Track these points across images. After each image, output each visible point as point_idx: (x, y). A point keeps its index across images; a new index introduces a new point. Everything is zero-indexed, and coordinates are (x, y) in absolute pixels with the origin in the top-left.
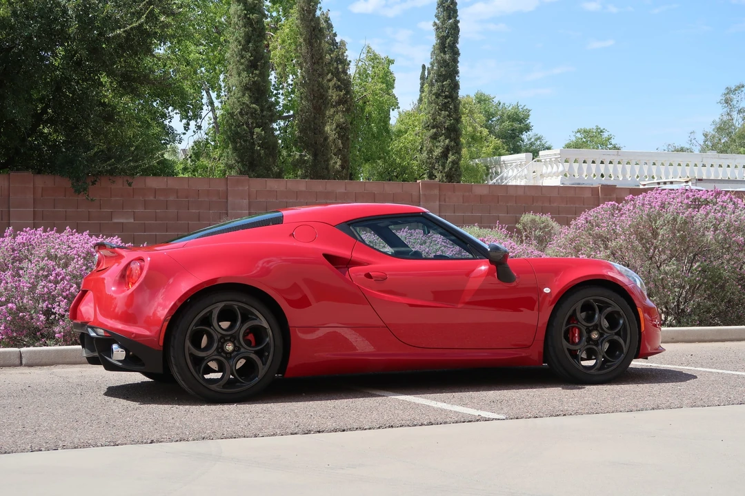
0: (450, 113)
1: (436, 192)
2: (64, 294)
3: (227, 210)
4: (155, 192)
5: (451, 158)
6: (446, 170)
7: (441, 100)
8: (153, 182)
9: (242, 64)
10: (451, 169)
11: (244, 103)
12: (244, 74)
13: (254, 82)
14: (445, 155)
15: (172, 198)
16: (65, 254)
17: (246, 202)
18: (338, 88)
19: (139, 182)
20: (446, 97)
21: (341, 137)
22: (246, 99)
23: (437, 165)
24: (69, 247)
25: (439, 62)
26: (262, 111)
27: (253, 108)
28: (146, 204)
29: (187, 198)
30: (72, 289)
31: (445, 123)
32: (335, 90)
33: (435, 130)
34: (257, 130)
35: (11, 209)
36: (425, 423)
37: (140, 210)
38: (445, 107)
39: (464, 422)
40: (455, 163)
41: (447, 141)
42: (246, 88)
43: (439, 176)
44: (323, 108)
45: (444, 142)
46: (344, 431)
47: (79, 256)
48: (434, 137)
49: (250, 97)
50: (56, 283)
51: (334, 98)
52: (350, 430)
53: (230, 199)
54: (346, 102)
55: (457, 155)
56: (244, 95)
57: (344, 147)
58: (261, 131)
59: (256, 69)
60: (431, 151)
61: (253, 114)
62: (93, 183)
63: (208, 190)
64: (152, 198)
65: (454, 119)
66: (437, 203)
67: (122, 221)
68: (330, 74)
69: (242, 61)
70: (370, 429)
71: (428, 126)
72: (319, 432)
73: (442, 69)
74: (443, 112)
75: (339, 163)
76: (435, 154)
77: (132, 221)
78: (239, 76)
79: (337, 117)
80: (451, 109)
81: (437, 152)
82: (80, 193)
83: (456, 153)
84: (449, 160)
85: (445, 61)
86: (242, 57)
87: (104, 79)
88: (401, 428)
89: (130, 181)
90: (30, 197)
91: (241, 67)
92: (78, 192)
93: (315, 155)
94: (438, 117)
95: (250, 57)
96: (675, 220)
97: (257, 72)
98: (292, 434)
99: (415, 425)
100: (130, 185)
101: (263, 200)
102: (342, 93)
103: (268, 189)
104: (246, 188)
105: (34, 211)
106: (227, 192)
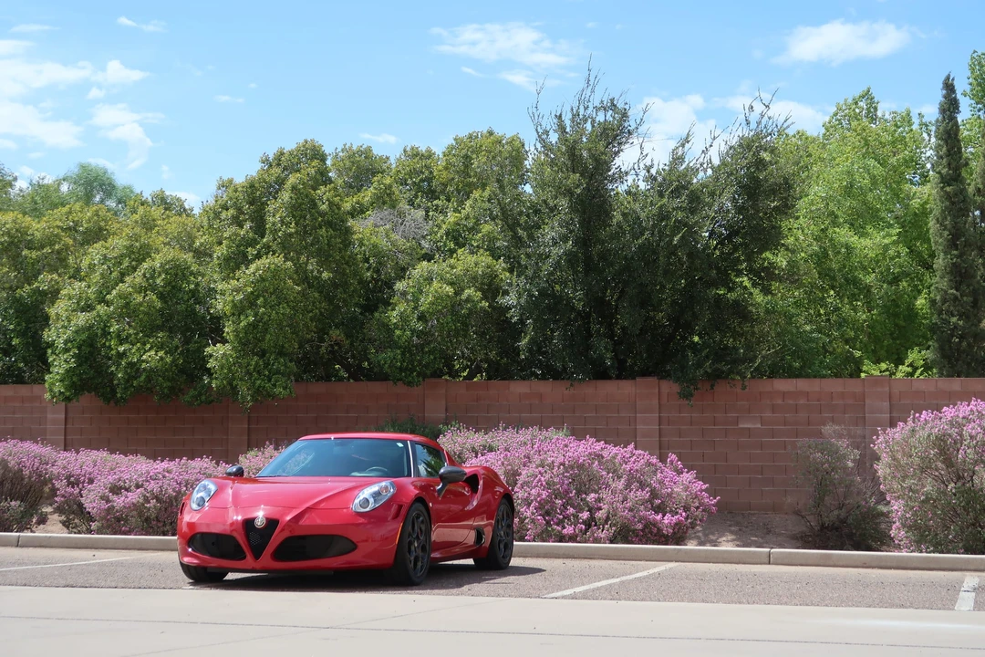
3: (865, 415)
4: (784, 395)
8: (782, 385)
9: (940, 245)
11: (942, 289)
12: (942, 255)
13: (953, 264)
15: (802, 401)
17: (886, 404)
22: (944, 285)
27: (952, 294)
28: (774, 409)
29: (818, 401)
37: (768, 414)
49: (951, 281)
53: (867, 401)
62: (712, 388)
63: (843, 392)
64: (780, 402)
67: (749, 426)
69: (940, 241)
77: (760, 426)
90: (655, 402)
91: (945, 249)
95: (949, 236)
97: (955, 252)
100: (744, 389)
101: (908, 402)
103: (913, 389)
104: (887, 389)
105: (660, 417)
106: (864, 395)
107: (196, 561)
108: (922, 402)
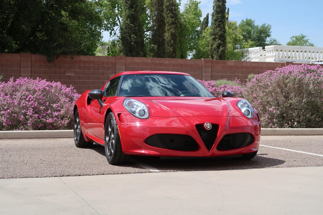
0: (221, 29)
1: (210, 64)
2: (32, 106)
3: (116, 71)
4: (84, 62)
5: (221, 49)
6: (219, 54)
7: (217, 23)
8: (83, 58)
9: (126, 6)
10: (221, 54)
11: (127, 24)
12: (127, 11)
13: (132, 14)
14: (218, 47)
15: (92, 65)
16: (34, 89)
17: (124, 67)
18: (172, 17)
19: (77, 58)
20: (219, 22)
21: (173, 39)
22: (128, 22)
23: (215, 52)
24: (36, 86)
25: (217, 6)
26: (135, 27)
27: (131, 26)
28: (80, 68)
29: (98, 65)
30: (35, 104)
31: (219, 33)
32: (171, 18)
33: (214, 36)
34: (133, 35)
35: (21, 69)
36: (120, 173)
37: (77, 70)
38: (219, 26)
39: (139, 173)
40: (223, 51)
41: (219, 41)
42: (128, 17)
43: (215, 57)
44: (162, 26)
45: (218, 42)
46: (80, 176)
47: (40, 90)
48: (214, 39)
49: (130, 21)
50: (29, 101)
51: (170, 21)
52: (83, 175)
53: (117, 66)
54: (175, 23)
55: (224, 48)
56: (127, 20)
57: (174, 43)
58: (134, 36)
59: (133, 8)
60: (212, 46)
61: (131, 28)
62: (57, 58)
63: (107, 62)
64: (83, 65)
65: (223, 31)
66: (210, 69)
67: (69, 75)
68: (169, 11)
69: (127, 5)
70: (92, 175)
71: (211, 34)
72: (68, 176)
73: (218, 9)
74: (218, 28)
75: (172, 50)
76: (214, 47)
77: (74, 75)
78: (125, 12)
79: (171, 30)
80: (221, 27)
81: (215, 46)
82: (50, 62)
83: (223, 47)
84: (220, 50)
85: (219, 5)
86: (127, 3)
87: (63, 13)
88: (108, 175)
89: (72, 56)
90: (29, 64)
91: (126, 8)
92: (49, 62)
93: (159, 47)
94: (216, 30)
95: (130, 3)
96: (295, 79)
97: (133, 10)
98: (54, 176)
99: (115, 174)
100: (72, 59)
101: (132, 66)
102: (173, 20)
103: (134, 62)
104: (125, 61)
105: (31, 70)
106: (116, 63)
107: (159, 153)
108: (137, 67)
